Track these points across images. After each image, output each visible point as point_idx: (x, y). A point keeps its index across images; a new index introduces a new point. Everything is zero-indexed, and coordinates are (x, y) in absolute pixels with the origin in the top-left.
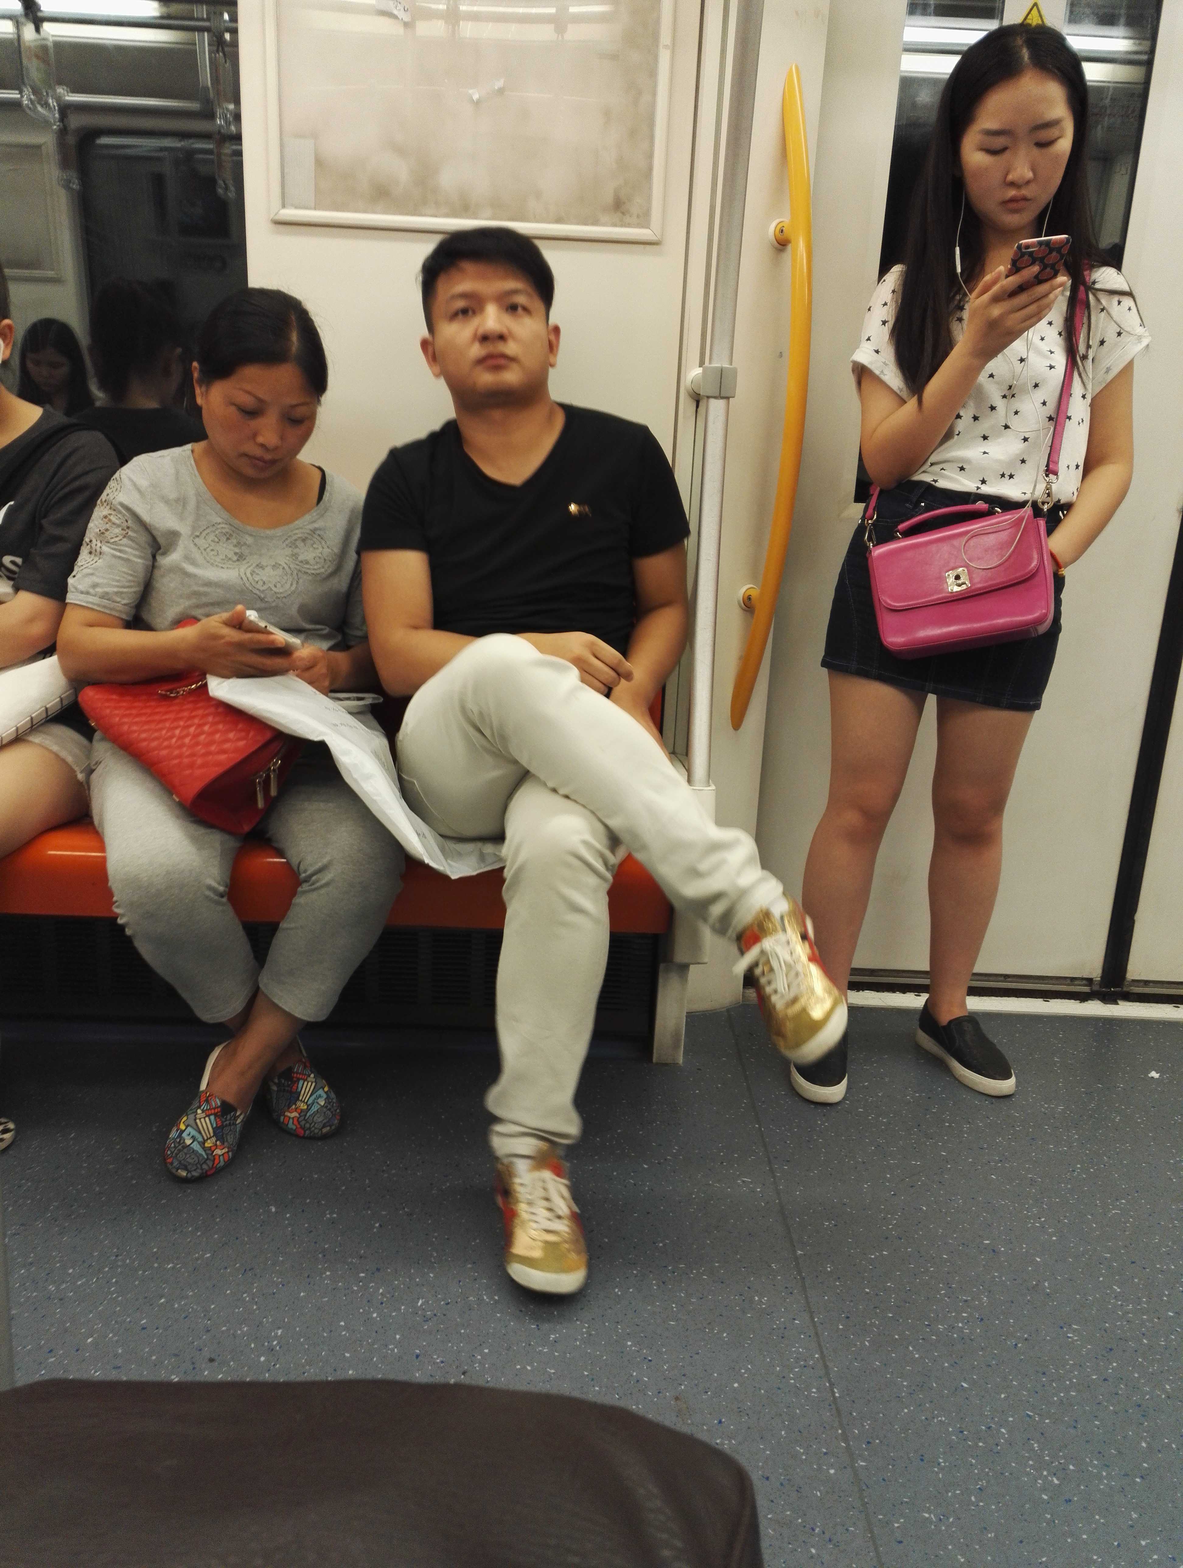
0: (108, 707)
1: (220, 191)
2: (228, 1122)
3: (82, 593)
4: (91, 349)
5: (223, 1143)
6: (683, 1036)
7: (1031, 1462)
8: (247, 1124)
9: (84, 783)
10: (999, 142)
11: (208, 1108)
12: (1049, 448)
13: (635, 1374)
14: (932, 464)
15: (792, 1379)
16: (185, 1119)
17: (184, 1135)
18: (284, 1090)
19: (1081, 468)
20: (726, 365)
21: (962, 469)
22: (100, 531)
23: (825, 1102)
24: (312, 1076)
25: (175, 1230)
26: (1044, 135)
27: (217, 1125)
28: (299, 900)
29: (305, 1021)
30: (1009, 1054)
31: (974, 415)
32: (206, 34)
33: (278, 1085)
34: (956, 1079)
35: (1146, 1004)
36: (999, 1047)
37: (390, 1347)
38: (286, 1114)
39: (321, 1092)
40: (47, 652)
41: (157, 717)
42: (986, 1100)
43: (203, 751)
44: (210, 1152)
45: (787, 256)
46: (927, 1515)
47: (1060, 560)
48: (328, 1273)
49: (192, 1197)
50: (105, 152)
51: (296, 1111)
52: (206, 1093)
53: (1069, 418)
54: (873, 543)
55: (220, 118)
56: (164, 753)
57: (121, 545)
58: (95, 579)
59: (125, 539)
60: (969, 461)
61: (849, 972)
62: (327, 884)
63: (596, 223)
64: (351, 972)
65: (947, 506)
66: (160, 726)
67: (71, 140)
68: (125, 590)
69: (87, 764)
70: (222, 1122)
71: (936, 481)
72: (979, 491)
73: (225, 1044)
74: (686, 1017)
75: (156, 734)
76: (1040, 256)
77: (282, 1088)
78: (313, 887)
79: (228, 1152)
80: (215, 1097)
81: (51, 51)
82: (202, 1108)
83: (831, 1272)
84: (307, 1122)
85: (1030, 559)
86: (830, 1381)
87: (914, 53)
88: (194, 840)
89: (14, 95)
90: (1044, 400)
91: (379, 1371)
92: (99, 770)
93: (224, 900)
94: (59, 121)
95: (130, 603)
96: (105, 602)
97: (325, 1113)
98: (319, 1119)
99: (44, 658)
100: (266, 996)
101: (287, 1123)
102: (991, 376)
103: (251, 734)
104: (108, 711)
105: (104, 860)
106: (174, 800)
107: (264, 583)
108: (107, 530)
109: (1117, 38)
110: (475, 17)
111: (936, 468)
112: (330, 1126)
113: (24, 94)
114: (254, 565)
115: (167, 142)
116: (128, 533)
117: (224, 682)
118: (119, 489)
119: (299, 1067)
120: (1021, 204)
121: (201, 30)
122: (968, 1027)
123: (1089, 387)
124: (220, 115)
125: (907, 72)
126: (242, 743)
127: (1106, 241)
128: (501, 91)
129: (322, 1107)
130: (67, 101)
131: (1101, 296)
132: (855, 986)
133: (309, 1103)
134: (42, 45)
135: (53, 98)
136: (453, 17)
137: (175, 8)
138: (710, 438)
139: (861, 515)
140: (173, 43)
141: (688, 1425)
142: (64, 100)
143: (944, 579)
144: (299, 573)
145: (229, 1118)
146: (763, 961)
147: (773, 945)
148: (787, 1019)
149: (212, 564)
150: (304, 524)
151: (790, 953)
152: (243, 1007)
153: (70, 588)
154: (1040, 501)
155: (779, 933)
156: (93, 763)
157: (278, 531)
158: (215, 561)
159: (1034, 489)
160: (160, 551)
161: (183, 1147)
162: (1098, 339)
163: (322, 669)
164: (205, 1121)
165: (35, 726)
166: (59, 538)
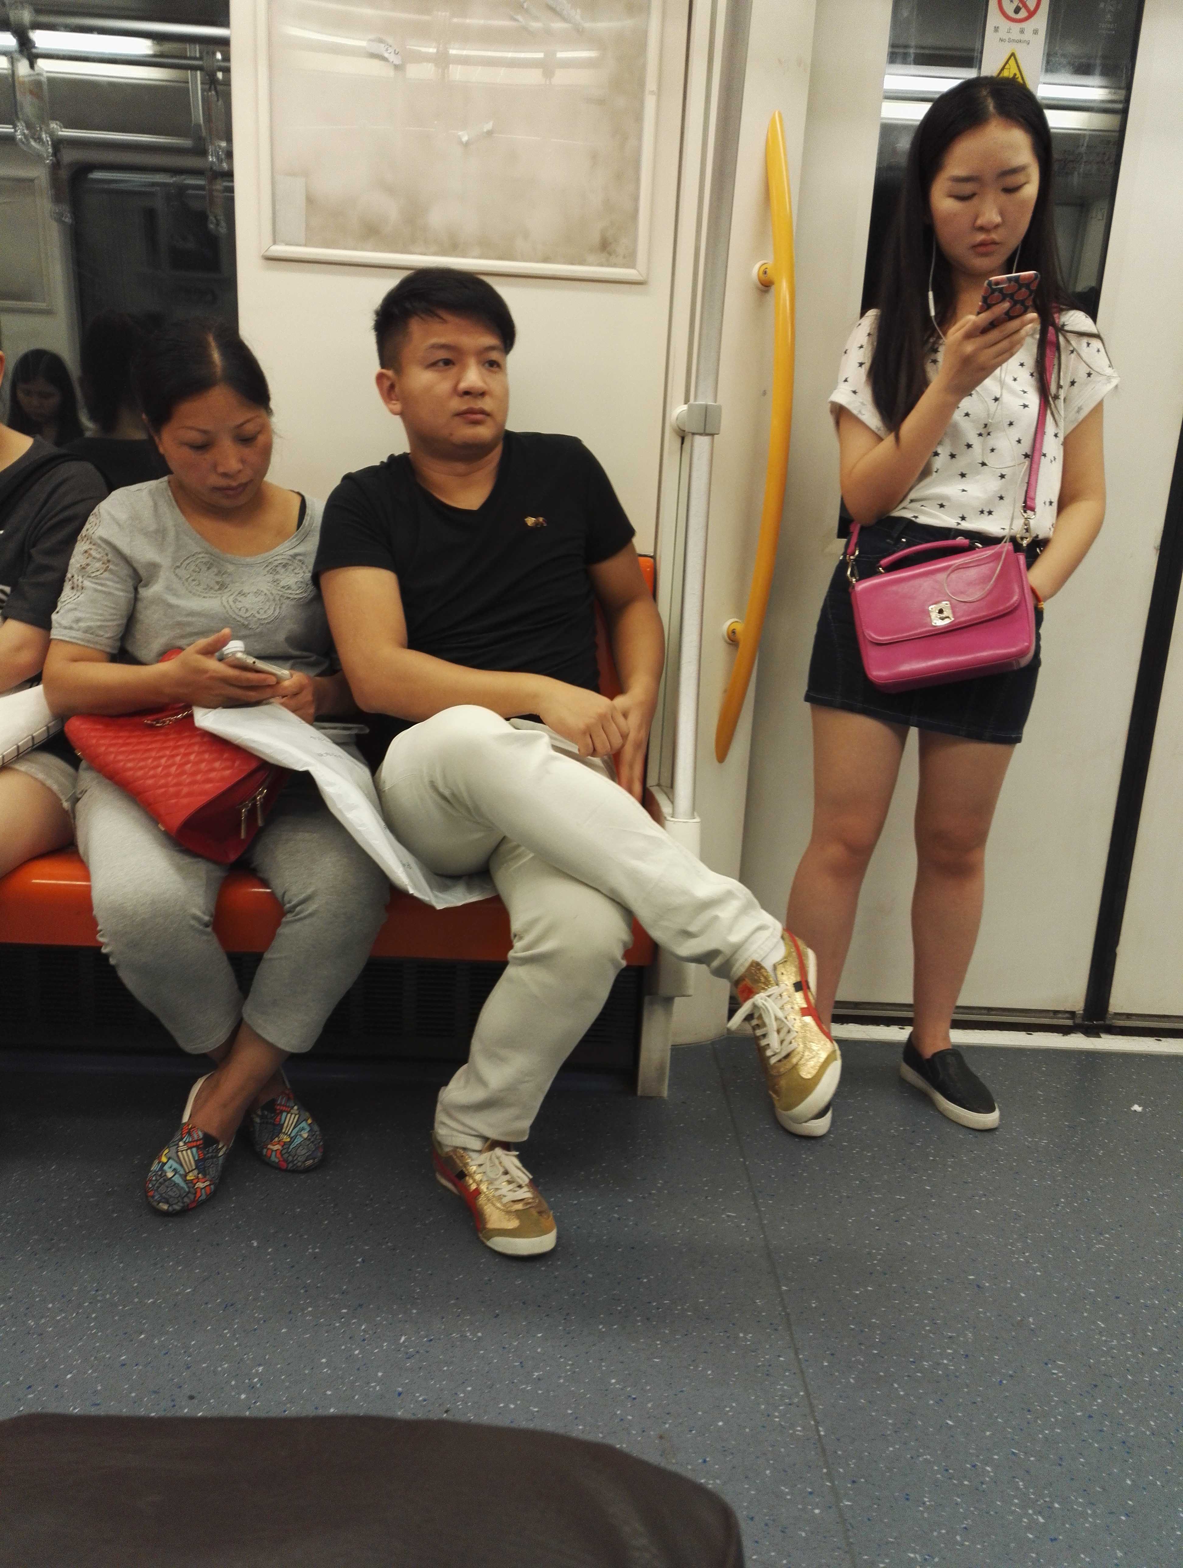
0: (95, 737)
1: (212, 226)
2: (210, 1155)
3: (65, 628)
4: (82, 380)
5: (205, 1175)
6: (668, 1069)
7: (1016, 1501)
8: (228, 1156)
9: (70, 811)
10: (968, 188)
11: (190, 1140)
12: (1026, 484)
13: (619, 1412)
14: (912, 501)
15: (776, 1417)
16: (166, 1151)
17: (166, 1168)
18: (267, 1122)
19: (1055, 505)
20: (710, 403)
21: (942, 506)
22: (81, 566)
23: (809, 1135)
24: (296, 1108)
25: (155, 1264)
26: (1011, 181)
27: (198, 1157)
28: (283, 930)
29: (287, 1052)
30: (992, 1087)
31: (951, 453)
32: (198, 72)
33: (262, 1117)
34: (941, 1113)
35: (1129, 1038)
36: (982, 1080)
37: (373, 1385)
38: (269, 1146)
39: (304, 1124)
40: (34, 680)
41: (143, 747)
43: (189, 780)
44: (190, 1185)
45: (770, 297)
46: (912, 1555)
47: (1040, 593)
48: (310, 1309)
49: (172, 1232)
50: (100, 186)
51: (279, 1143)
52: (188, 1125)
53: (1044, 455)
55: (212, 155)
56: (150, 782)
57: (102, 579)
58: (78, 614)
59: (106, 573)
60: (948, 498)
61: (833, 1004)
62: (311, 915)
63: (582, 263)
64: (334, 1003)
65: (929, 541)
66: (147, 755)
67: (64, 174)
68: (110, 623)
69: (73, 792)
70: (205, 1155)
71: (916, 517)
72: (959, 527)
73: (208, 1075)
74: (671, 1049)
75: (142, 764)
76: (1021, 298)
77: (265, 1120)
78: (296, 917)
79: (210, 1185)
80: (198, 1129)
81: (45, 87)
82: (184, 1140)
83: (815, 1308)
84: (290, 1155)
85: (1012, 593)
86: (815, 1421)
87: (892, 101)
88: (179, 869)
89: (7, 129)
90: (1019, 439)
91: (360, 1406)
92: (85, 799)
93: (209, 929)
94: (52, 156)
95: (113, 637)
96: (89, 636)
97: (308, 1145)
98: (302, 1152)
100: (249, 1026)
101: (269, 1155)
102: (967, 415)
103: (237, 763)
104: (94, 741)
105: (89, 887)
106: (160, 829)
107: (247, 610)
108: (88, 565)
109: (1093, 86)
110: (465, 61)
111: (916, 505)
112: (314, 1159)
113: (17, 128)
114: (237, 593)
115: (159, 178)
116: (108, 567)
118: (98, 524)
119: (282, 1098)
120: (993, 247)
121: (193, 69)
122: (950, 1060)
123: (1062, 424)
124: (212, 152)
125: (887, 119)
126: (227, 773)
127: (1083, 285)
128: (490, 133)
129: (305, 1139)
130: (61, 135)
131: (1070, 337)
132: (839, 1019)
133: (292, 1135)
134: (35, 80)
135: (46, 133)
136: (442, 60)
137: (168, 47)
138: (695, 475)
139: (842, 551)
140: (166, 81)
141: (672, 1464)
142: (58, 135)
143: (928, 613)
144: (282, 598)
145: (210, 1151)
146: (756, 1015)
147: (766, 1000)
148: (780, 1076)
149: (194, 594)
150: (284, 550)
151: (782, 1008)
152: (226, 1038)
153: (54, 624)
154: (1018, 536)
155: (772, 986)
156: (79, 792)
157: (259, 558)
158: (197, 591)
159: (1011, 525)
160: (143, 582)
161: (165, 1181)
162: (1069, 380)
163: (307, 696)
164: (187, 1153)
165: (21, 755)
166: (47, 568)
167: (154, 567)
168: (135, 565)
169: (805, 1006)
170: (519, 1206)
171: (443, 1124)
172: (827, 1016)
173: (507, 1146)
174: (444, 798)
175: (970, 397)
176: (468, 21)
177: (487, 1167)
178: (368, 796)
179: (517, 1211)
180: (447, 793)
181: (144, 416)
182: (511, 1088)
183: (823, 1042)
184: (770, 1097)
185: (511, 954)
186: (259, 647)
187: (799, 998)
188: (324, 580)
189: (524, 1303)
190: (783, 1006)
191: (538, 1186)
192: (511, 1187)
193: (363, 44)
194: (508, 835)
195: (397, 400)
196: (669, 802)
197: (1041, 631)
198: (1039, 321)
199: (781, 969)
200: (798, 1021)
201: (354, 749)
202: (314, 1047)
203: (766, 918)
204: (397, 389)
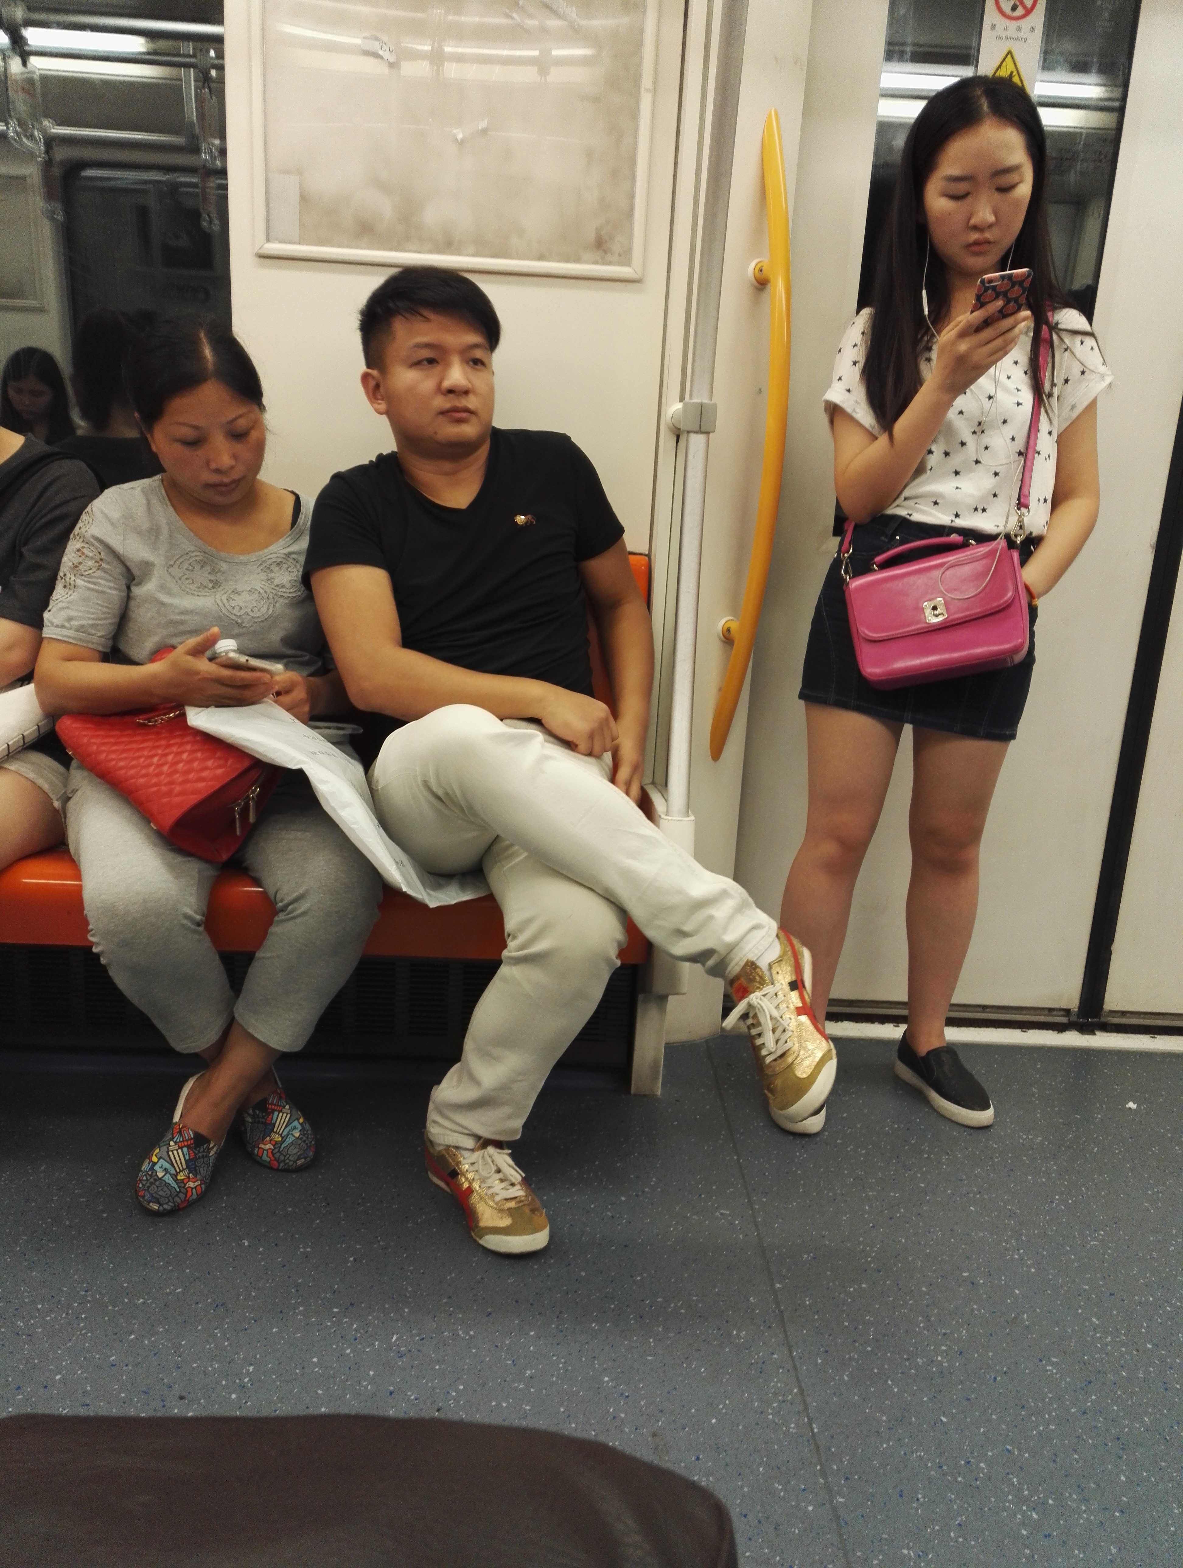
0: (85, 736)
1: (205, 224)
2: (200, 1155)
3: (57, 626)
4: (74, 379)
5: (195, 1176)
6: (662, 1066)
7: (1010, 1497)
8: (220, 1155)
9: (61, 811)
10: (962, 187)
11: (181, 1139)
12: (1020, 481)
13: (611, 1410)
14: (906, 499)
15: (770, 1414)
16: (157, 1150)
17: (156, 1168)
18: (259, 1121)
19: (1049, 502)
20: (706, 401)
21: (936, 503)
22: (73, 564)
23: (805, 1132)
24: (287, 1107)
25: (146, 1264)
26: (1004, 180)
27: (189, 1156)
28: (275, 929)
29: (280, 1051)
30: (987, 1086)
31: (945, 451)
32: (192, 70)
33: (254, 1116)
34: (935, 1110)
35: (1124, 1035)
36: (976, 1077)
37: (364, 1384)
38: (260, 1146)
39: (296, 1123)
40: (25, 679)
41: (135, 746)
42: (965, 1131)
43: (180, 779)
44: (182, 1185)
45: (765, 295)
46: (906, 1552)
47: (1033, 590)
48: (301, 1308)
50: (89, 183)
51: (270, 1143)
52: (179, 1125)
53: (1038, 453)
54: (850, 576)
55: (205, 153)
56: (142, 781)
57: (95, 577)
58: (71, 613)
59: (99, 572)
60: (942, 496)
61: (827, 1002)
62: (304, 914)
63: (578, 260)
64: (326, 1002)
65: (923, 538)
66: (138, 754)
67: (57, 172)
68: (99, 622)
69: (64, 791)
70: (196, 1154)
71: (910, 515)
72: (953, 524)
73: (199, 1075)
74: (665, 1047)
75: (134, 763)
76: (1014, 296)
77: (257, 1120)
78: (289, 916)
79: (200, 1185)
80: (189, 1129)
81: (38, 84)
82: (175, 1140)
83: (810, 1305)
84: (282, 1154)
85: (1004, 591)
86: (809, 1418)
87: (891, 98)
88: (171, 868)
90: (1013, 437)
91: (351, 1405)
92: (76, 799)
93: (201, 929)
94: (44, 154)
95: (105, 635)
96: (81, 635)
97: (300, 1144)
98: (294, 1151)
99: (22, 686)
100: (241, 1025)
101: (261, 1155)
102: (961, 412)
103: (229, 762)
104: (85, 740)
105: (80, 886)
106: (153, 828)
107: (241, 608)
108: (80, 563)
109: (1090, 85)
110: (460, 59)
111: (910, 503)
112: (305, 1158)
113: (10, 126)
114: (230, 591)
115: (153, 176)
116: (101, 565)
117: (202, 711)
118: (91, 522)
119: (274, 1097)
120: (985, 247)
121: (187, 66)
122: (945, 1058)
123: (1056, 421)
124: (205, 150)
125: (883, 116)
126: (220, 771)
127: (1078, 284)
128: (484, 131)
129: (297, 1138)
130: (53, 133)
131: (1063, 335)
132: (833, 1017)
133: (283, 1135)
134: (27, 78)
135: (38, 130)
136: (437, 58)
137: (162, 44)
138: (690, 472)
139: (837, 549)
140: (160, 78)
141: (664, 1462)
142: (50, 133)
143: (922, 610)
144: (275, 596)
145: (202, 1150)
146: (751, 1014)
147: (761, 999)
148: (775, 1075)
149: (188, 593)
150: (279, 548)
151: (777, 1007)
152: (218, 1037)
153: (46, 622)
154: (1012, 533)
155: (767, 985)
156: (70, 791)
157: (253, 557)
158: (191, 589)
159: (1007, 522)
160: (135, 581)
161: (155, 1180)
162: (1062, 379)
163: (299, 694)
164: (178, 1152)
165: (12, 754)
166: (38, 567)
167: (147, 566)
168: (129, 564)
169: (800, 1005)
170: (512, 1204)
171: (435, 1122)
172: (821, 1014)
173: (499, 1145)
174: (438, 798)
175: (964, 395)
176: (463, 18)
177: (479, 1166)
178: (362, 795)
179: (509, 1209)
180: (440, 793)
181: (136, 414)
182: (504, 1087)
183: (818, 1042)
184: (765, 1094)
185: (505, 953)
186: (253, 645)
187: (794, 996)
188: (315, 580)
189: (517, 1302)
190: (778, 1005)
191: (530, 1185)
192: (503, 1185)
193: (358, 41)
194: (502, 835)
195: (383, 400)
196: (664, 800)
197: (1035, 628)
198: (1033, 319)
199: (775, 969)
200: (793, 1020)
201: (349, 748)
202: (305, 1048)
203: (761, 917)
204: (382, 388)
